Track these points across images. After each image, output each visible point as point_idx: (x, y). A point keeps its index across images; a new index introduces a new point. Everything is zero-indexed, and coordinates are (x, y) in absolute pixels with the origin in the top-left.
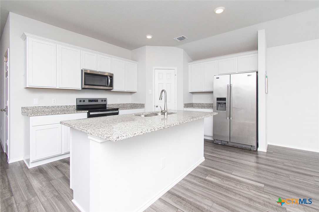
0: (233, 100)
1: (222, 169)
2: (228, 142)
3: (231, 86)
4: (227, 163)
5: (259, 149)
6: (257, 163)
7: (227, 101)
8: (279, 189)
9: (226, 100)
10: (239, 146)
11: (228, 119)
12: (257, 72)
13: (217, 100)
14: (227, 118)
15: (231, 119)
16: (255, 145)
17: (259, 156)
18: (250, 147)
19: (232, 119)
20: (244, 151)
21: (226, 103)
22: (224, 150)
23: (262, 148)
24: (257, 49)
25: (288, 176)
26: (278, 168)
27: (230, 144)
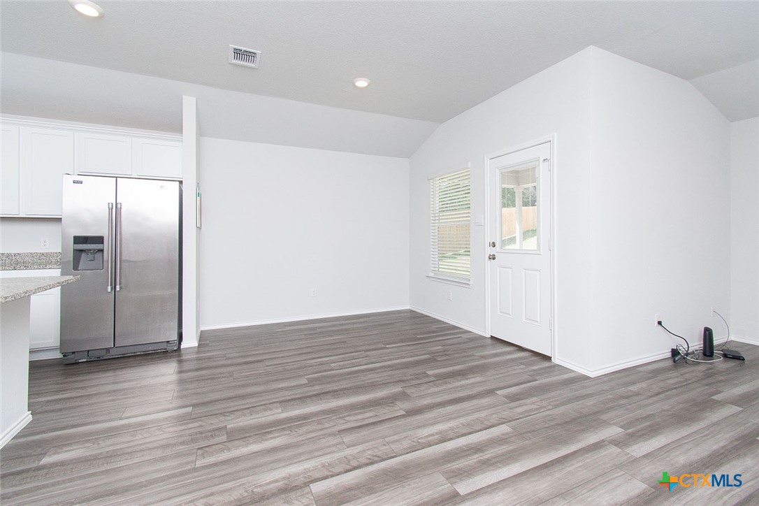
0: (124, 241)
1: (96, 419)
2: (108, 350)
3: (119, 206)
4: (106, 399)
5: (183, 345)
6: (180, 372)
7: (107, 246)
8: (217, 403)
9: (103, 243)
10: (139, 350)
11: (109, 290)
12: (181, 182)
13: (75, 243)
14: (107, 289)
15: (118, 289)
16: (175, 337)
17: (183, 358)
18: (164, 346)
19: (121, 288)
20: (151, 359)
21: (102, 251)
22: (98, 371)
23: (190, 341)
24: (181, 131)
25: (231, 374)
26: (217, 367)
27: (114, 353)
